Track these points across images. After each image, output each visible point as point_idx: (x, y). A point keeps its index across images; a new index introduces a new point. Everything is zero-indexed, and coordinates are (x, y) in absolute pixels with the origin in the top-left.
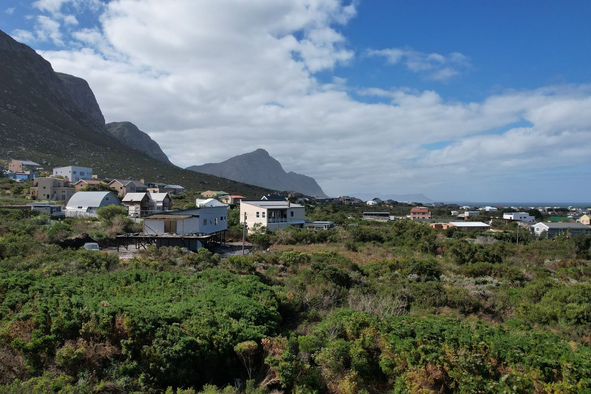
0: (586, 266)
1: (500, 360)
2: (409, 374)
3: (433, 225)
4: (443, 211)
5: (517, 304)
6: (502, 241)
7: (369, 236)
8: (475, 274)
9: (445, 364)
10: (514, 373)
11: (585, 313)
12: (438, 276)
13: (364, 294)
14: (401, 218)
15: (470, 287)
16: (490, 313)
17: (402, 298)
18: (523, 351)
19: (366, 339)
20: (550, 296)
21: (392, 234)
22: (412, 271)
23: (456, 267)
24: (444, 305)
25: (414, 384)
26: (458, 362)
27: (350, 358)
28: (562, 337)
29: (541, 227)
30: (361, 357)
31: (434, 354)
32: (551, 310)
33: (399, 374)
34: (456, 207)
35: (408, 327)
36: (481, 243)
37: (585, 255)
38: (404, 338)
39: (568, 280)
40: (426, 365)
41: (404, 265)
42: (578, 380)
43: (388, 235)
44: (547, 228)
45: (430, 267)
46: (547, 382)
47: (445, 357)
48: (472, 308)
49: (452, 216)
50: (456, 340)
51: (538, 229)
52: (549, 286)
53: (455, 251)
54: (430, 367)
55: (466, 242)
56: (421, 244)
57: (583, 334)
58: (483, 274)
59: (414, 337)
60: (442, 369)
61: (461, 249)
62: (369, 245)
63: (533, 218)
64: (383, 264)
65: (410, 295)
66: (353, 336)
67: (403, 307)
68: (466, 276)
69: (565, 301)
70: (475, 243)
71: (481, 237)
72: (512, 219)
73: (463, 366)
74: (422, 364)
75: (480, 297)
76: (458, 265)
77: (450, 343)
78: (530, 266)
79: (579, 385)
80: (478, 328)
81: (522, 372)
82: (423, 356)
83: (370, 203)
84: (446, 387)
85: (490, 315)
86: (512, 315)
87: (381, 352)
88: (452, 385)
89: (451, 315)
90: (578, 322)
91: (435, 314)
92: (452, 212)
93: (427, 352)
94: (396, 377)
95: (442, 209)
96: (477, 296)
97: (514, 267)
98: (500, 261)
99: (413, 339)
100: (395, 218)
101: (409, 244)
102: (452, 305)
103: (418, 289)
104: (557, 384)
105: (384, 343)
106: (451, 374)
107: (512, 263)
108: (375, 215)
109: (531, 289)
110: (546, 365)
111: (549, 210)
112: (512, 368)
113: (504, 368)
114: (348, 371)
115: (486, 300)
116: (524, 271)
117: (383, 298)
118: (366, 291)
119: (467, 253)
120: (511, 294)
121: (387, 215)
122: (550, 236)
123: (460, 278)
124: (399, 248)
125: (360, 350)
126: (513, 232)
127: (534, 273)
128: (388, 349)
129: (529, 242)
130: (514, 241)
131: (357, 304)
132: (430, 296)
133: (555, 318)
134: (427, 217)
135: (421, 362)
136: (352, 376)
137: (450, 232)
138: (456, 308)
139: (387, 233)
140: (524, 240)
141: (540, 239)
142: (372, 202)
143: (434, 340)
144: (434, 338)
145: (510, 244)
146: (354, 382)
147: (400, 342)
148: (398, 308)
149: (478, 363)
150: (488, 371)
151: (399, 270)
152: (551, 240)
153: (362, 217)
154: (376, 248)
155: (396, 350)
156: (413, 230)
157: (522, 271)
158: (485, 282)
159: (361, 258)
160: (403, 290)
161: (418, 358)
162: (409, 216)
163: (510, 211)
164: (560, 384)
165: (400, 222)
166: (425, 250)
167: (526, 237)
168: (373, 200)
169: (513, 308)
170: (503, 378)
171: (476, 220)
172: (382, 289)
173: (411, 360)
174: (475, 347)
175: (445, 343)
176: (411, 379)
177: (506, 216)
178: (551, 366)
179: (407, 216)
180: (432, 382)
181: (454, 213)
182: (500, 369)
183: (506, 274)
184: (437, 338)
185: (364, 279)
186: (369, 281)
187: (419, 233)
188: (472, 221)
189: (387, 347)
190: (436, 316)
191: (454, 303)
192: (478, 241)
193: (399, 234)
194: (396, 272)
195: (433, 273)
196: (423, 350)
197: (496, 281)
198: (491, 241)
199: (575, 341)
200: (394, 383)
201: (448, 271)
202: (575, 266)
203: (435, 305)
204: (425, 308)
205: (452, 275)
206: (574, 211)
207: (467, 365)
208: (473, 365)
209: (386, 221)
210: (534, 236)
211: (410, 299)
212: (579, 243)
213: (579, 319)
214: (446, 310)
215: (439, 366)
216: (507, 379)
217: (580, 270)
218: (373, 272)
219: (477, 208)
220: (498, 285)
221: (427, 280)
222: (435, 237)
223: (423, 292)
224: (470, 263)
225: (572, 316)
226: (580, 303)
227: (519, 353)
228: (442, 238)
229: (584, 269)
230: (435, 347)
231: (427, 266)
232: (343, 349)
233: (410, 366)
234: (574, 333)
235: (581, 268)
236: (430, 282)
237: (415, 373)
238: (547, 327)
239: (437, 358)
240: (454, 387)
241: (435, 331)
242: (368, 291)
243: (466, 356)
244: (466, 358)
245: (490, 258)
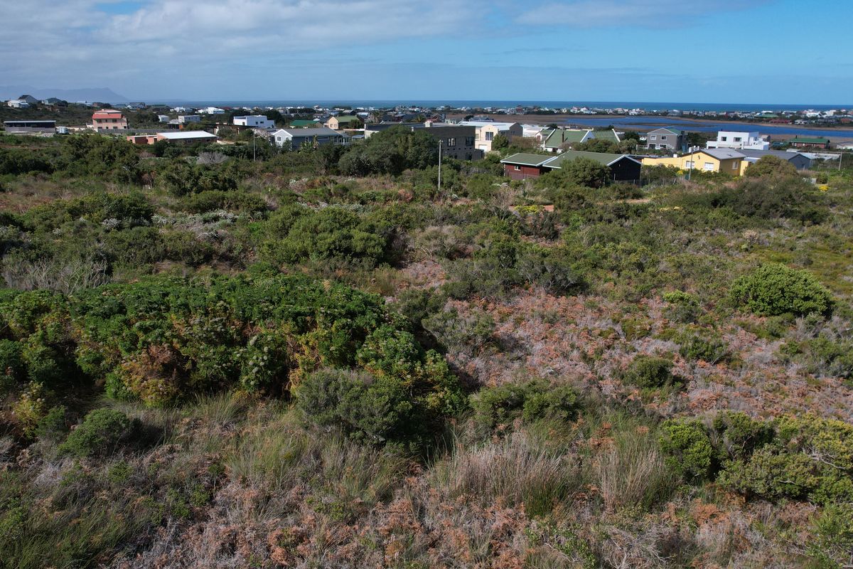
0: (337, 183)
1: (245, 320)
2: (125, 366)
3: (133, 138)
4: (146, 116)
5: (260, 243)
6: (235, 157)
7: (24, 163)
8: (201, 208)
9: (175, 340)
10: (264, 332)
11: (337, 243)
12: (148, 216)
13: (32, 262)
14: (77, 129)
15: (197, 228)
16: (227, 261)
17: (98, 259)
18: (273, 303)
19: (48, 331)
20: (298, 228)
21: (66, 157)
22: (108, 215)
23: (174, 201)
24: (163, 259)
25: (134, 377)
26: (191, 334)
27: (24, 365)
28: (314, 276)
29: (283, 136)
30: (43, 359)
31: (158, 331)
32: (301, 244)
33: (110, 370)
34: (165, 109)
35: (112, 301)
36: (206, 162)
37: (335, 170)
38: (109, 318)
39: (318, 204)
40: (148, 348)
41: (94, 207)
42: (332, 323)
43: (58, 159)
44: (290, 136)
45: (135, 206)
46: (300, 333)
47: (173, 331)
48: (202, 257)
49: (161, 123)
50: (186, 306)
51: (279, 139)
52: (297, 214)
53: (170, 178)
54: (153, 349)
55: (184, 162)
56: (116, 171)
57: (335, 268)
58: (212, 207)
59: (125, 313)
60: (172, 348)
61: (178, 174)
62: (26, 178)
63: (272, 122)
64: (58, 209)
65: (110, 251)
66: (23, 331)
67: (102, 271)
68: (189, 213)
69: (315, 231)
70: (197, 163)
71: (206, 154)
72: (246, 124)
73: (200, 337)
74: (142, 348)
75: (213, 240)
76: (176, 198)
77: (178, 311)
78: (272, 190)
79: (333, 329)
80: (213, 283)
81: (273, 328)
82: (142, 337)
83: (14, 103)
84: (180, 371)
85: (228, 263)
86: (257, 258)
87: (76, 345)
88: (188, 366)
89: (174, 271)
90: (331, 255)
91: (150, 273)
92: (160, 117)
93: (146, 330)
94: (107, 374)
95: (144, 113)
96: (209, 239)
97: (252, 194)
98: (234, 187)
99: (123, 316)
100: (67, 130)
101: (97, 171)
102: (174, 256)
103: (122, 241)
104: (311, 334)
105: (79, 331)
106: (184, 351)
107: (250, 188)
108: (28, 125)
109: (277, 221)
110: (299, 314)
111: (292, 111)
112: (261, 326)
113: (252, 328)
114: (25, 385)
115: (221, 243)
116: (265, 198)
117: (66, 262)
118: (34, 256)
119: (187, 179)
120: (252, 231)
121: (52, 125)
122: (294, 147)
123: (181, 216)
124: (81, 180)
125: (41, 349)
126: (247, 143)
127: (278, 199)
128: (87, 338)
129: (269, 158)
130: (250, 157)
131: (21, 280)
132: (141, 249)
133: (306, 254)
134: (121, 126)
135: (139, 345)
136: (34, 391)
137: (160, 148)
138: (180, 260)
139: (55, 155)
140: (262, 154)
141: (283, 152)
142: (18, 102)
143: (154, 312)
144: (155, 309)
145: (245, 161)
146: (39, 400)
147: (104, 325)
148: (94, 275)
149: (219, 330)
150: (232, 337)
151: (87, 216)
152: (295, 153)
153: (4, 130)
154: (40, 182)
155: (99, 337)
156: (101, 149)
157: (263, 197)
158: (216, 219)
159: (15, 202)
160: (97, 245)
161: (135, 340)
162: (91, 126)
163: (242, 113)
164: (315, 333)
165: (77, 137)
166: (124, 179)
167: (265, 150)
168: (20, 98)
169: (255, 249)
170: (251, 342)
171: (196, 129)
172: (63, 249)
173: (125, 346)
174: (211, 310)
175: (171, 312)
176: (129, 372)
177: (238, 122)
178: (305, 314)
179: (88, 126)
180: (160, 368)
181: (163, 119)
182: (247, 331)
183: (243, 204)
184: (159, 308)
185: (27, 238)
186: (37, 239)
187: (112, 154)
188: (191, 130)
189: (86, 335)
190: (153, 276)
191: (177, 254)
192: (202, 160)
193: (78, 156)
194: (82, 219)
195: (141, 214)
196: (140, 328)
197: (231, 215)
198: (220, 159)
199: (328, 278)
200: (104, 383)
201: (162, 208)
202: (325, 185)
203: (149, 260)
204: (136, 267)
205: (170, 214)
206: (321, 112)
207: (204, 335)
208: (213, 333)
209: (50, 135)
210: (275, 148)
211: (111, 258)
212: (328, 155)
213: (331, 251)
214: (166, 265)
215: (166, 345)
216: (256, 341)
217: (330, 190)
218: (40, 223)
219: (196, 110)
220: (234, 220)
221: (132, 226)
222: (137, 158)
223: (130, 244)
224: (193, 194)
225: (322, 250)
226: (331, 231)
227: (267, 307)
228: (147, 160)
229: (335, 188)
230: (158, 320)
231: (131, 205)
232: (10, 354)
233: (125, 355)
234: (327, 268)
235: (331, 187)
236: (138, 228)
237: (134, 362)
238: (298, 266)
239: (162, 335)
240: (190, 367)
241: (154, 298)
242: (37, 254)
243: (201, 324)
244: (202, 327)
245: (220, 184)
